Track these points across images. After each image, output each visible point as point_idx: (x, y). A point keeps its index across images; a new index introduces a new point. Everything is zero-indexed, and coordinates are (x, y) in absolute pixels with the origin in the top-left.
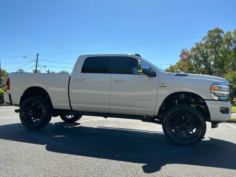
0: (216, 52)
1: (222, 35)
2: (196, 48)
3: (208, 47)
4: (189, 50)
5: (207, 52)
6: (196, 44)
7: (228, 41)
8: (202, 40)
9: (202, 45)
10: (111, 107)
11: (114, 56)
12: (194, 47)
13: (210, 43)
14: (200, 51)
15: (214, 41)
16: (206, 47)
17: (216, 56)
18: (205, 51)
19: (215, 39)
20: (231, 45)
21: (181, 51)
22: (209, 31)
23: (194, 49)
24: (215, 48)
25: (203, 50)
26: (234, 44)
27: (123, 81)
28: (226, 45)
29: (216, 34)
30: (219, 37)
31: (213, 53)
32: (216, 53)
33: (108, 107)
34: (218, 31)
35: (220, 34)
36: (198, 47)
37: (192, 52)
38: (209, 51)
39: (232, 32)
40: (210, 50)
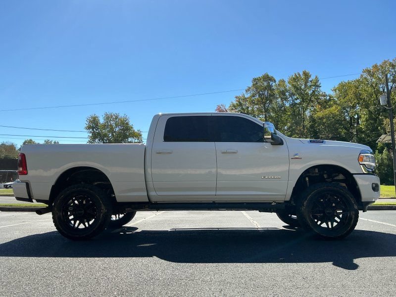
0: (267, 111)
1: (274, 84)
2: (237, 104)
3: (254, 103)
4: (227, 108)
5: (253, 110)
6: (236, 97)
7: (283, 93)
8: (245, 92)
9: (245, 99)
10: (218, 193)
11: (213, 115)
12: (235, 103)
13: (257, 97)
14: (243, 109)
15: (263, 94)
16: (252, 103)
17: (266, 115)
18: (250, 109)
19: (264, 90)
20: (286, 99)
21: (216, 109)
22: (255, 80)
23: (234, 106)
24: (265, 103)
25: (248, 107)
26: (291, 98)
27: (236, 153)
28: (280, 99)
29: (265, 84)
30: (269, 87)
31: (262, 112)
32: (265, 112)
33: (214, 193)
34: (267, 78)
35: (271, 83)
36: (240, 103)
37: (232, 109)
38: (255, 109)
39: (287, 80)
40: (257, 106)
